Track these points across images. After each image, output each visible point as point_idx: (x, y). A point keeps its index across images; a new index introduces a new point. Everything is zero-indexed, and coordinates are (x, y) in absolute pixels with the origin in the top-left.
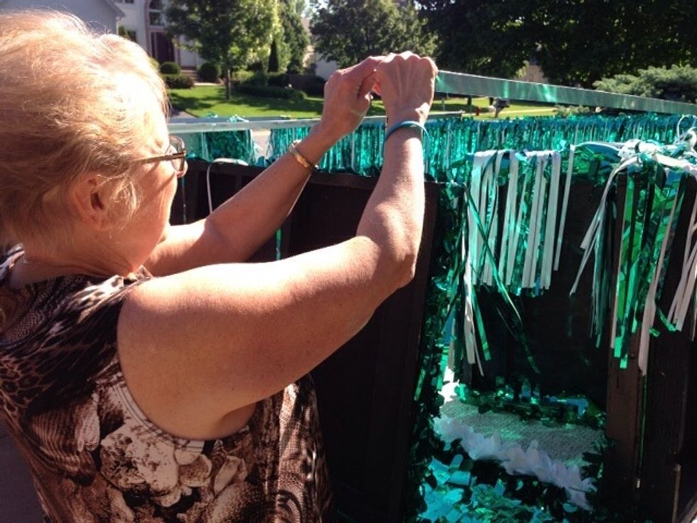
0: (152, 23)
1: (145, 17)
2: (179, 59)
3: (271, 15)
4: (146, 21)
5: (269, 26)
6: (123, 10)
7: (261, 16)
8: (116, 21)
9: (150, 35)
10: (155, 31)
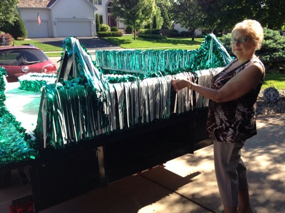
0: (108, 12)
1: (106, 9)
2: (118, 25)
3: (152, 7)
4: (106, 11)
5: (151, 12)
6: (97, 8)
7: (148, 8)
8: (94, 12)
9: (108, 16)
10: (109, 15)
